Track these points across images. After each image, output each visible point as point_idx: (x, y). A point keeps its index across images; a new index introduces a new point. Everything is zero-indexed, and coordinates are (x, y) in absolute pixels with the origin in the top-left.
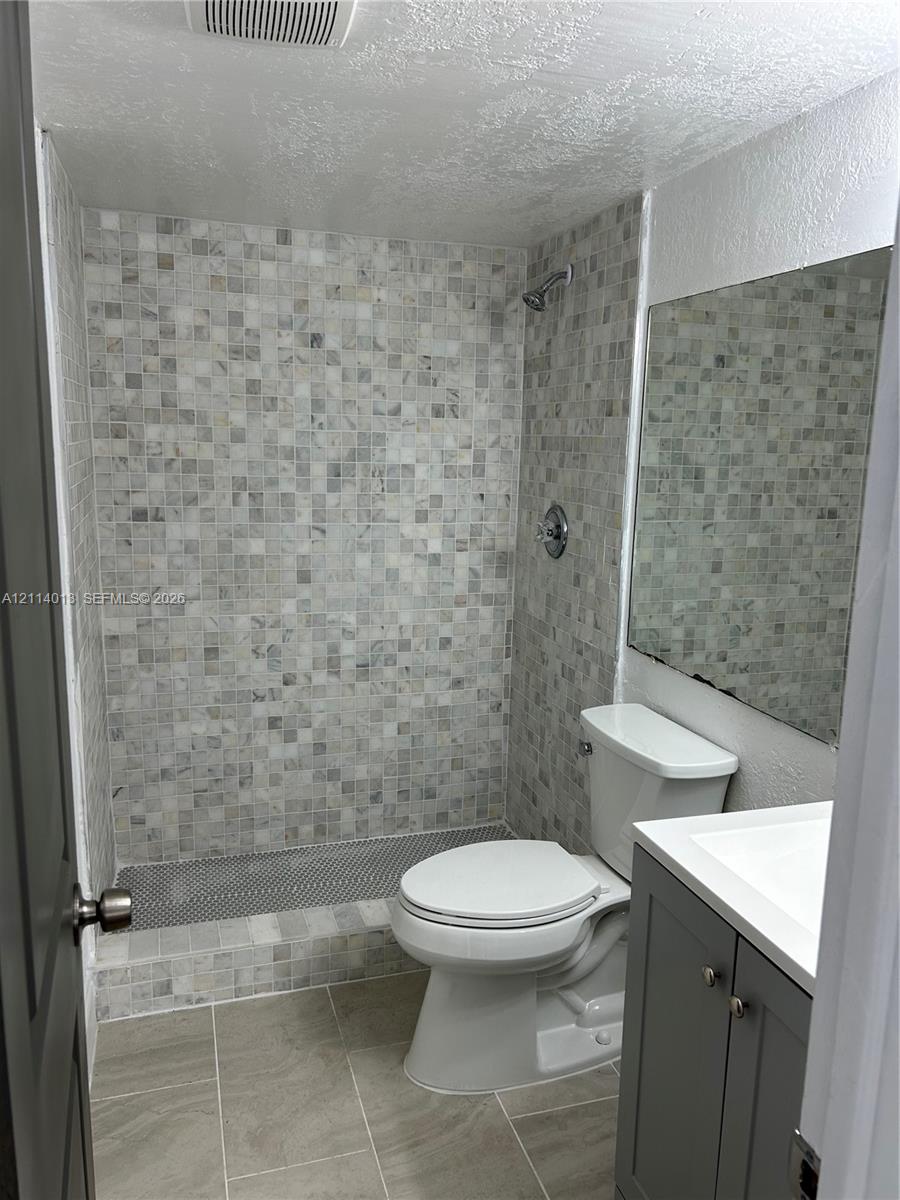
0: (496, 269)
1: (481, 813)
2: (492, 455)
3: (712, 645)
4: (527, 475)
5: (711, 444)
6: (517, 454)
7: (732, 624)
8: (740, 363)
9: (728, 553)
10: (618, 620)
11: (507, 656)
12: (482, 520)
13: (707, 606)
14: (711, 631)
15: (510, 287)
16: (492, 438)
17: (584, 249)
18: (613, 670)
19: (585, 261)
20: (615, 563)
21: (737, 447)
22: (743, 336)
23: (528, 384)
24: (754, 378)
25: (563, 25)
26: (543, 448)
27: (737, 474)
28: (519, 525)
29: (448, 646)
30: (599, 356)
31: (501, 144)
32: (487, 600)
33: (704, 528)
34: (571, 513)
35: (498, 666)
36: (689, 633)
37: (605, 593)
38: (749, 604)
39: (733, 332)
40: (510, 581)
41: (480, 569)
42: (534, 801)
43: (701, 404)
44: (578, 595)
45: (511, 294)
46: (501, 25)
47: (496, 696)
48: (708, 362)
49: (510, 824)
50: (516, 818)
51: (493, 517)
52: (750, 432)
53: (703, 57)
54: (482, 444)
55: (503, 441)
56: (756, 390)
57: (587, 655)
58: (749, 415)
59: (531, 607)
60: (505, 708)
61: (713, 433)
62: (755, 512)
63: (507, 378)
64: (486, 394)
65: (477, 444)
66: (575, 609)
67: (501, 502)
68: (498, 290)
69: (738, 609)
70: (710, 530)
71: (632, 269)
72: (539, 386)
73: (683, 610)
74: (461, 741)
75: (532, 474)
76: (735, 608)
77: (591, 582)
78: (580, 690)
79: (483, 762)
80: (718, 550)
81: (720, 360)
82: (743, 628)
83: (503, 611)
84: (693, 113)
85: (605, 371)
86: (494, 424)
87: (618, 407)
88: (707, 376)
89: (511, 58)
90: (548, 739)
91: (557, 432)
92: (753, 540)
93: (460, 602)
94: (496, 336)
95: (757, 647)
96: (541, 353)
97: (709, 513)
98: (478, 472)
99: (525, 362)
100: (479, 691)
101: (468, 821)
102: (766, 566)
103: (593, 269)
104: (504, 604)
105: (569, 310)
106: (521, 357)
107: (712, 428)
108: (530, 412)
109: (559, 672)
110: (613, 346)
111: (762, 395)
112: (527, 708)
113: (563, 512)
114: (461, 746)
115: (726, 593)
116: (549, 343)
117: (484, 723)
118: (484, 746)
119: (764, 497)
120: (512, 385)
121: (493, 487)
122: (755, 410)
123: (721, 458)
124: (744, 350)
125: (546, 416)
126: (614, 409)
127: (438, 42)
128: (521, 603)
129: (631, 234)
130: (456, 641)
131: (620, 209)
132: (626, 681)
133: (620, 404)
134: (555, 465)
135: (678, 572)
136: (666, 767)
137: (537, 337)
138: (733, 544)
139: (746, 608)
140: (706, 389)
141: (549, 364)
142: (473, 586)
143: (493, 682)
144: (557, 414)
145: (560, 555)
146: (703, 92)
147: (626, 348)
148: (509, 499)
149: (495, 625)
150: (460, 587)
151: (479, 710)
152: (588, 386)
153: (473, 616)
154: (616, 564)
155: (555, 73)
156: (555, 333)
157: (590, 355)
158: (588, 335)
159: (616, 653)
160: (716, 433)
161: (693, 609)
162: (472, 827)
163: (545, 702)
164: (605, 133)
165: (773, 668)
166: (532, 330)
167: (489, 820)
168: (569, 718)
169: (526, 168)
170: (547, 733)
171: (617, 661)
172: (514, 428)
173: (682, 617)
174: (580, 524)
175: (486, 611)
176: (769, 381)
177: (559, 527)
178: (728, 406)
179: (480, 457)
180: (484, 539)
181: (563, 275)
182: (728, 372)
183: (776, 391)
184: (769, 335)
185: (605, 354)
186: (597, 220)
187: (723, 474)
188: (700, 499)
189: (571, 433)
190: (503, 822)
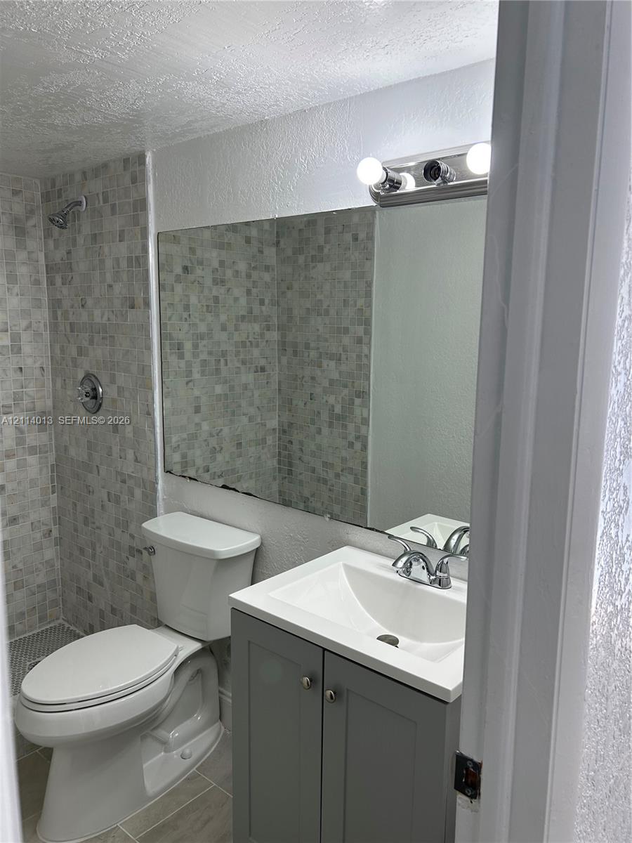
0: (15, 193)
1: (41, 619)
2: (25, 337)
3: (199, 462)
4: (58, 351)
5: (186, 326)
6: (47, 335)
7: (211, 446)
8: (199, 271)
9: (204, 399)
10: (156, 454)
11: (53, 493)
12: (22, 388)
13: (194, 437)
14: (198, 452)
15: (29, 207)
16: (24, 323)
17: (96, 186)
18: (155, 490)
19: (97, 194)
20: (149, 413)
21: (202, 328)
22: (199, 252)
23: (51, 282)
24: (208, 281)
25: (132, 34)
26: (72, 331)
27: (205, 346)
28: (54, 390)
29: (3, 492)
30: (118, 264)
31: (49, 104)
32: (33, 450)
33: (187, 383)
34: (104, 378)
35: (46, 501)
36: (184, 456)
37: (142, 435)
38: (220, 432)
39: (192, 250)
40: (50, 434)
41: (25, 427)
42: (90, 599)
43: (177, 299)
44: (118, 440)
45: (31, 213)
46: (85, 24)
47: (46, 525)
48: (178, 270)
49: (68, 622)
50: (73, 615)
51: (31, 385)
52: (209, 317)
53: (218, 75)
54: (17, 328)
55: (34, 325)
56: (211, 290)
57: (131, 483)
58: (207, 306)
59: (73, 452)
60: (55, 533)
61: (186, 319)
62: (218, 371)
63: (33, 279)
64: (16, 289)
65: (13, 328)
66: (116, 450)
67: (37, 372)
68: (18, 209)
69: (213, 436)
70: (191, 384)
71: (142, 204)
72: (63, 284)
73: (178, 441)
74: (20, 566)
75: (62, 350)
76: (212, 436)
77: (129, 429)
78: (126, 509)
79: (41, 579)
80: (197, 397)
81: (186, 269)
82: (218, 449)
83: (47, 458)
84: (198, 107)
85: (125, 277)
86: (25, 313)
87: (139, 301)
88: (178, 279)
89: (82, 47)
90: (98, 550)
91: (84, 318)
92: (219, 389)
93: (9, 455)
94: (21, 245)
95: (227, 460)
96: (62, 260)
97: (189, 373)
98: (15, 350)
99: (47, 266)
100: (32, 523)
101: (31, 627)
102: (227, 406)
103: (105, 201)
104: (47, 452)
105: (86, 229)
106: (42, 261)
107: (185, 315)
108: (55, 304)
109: (106, 498)
110: (130, 259)
111: (215, 293)
112: (76, 530)
113: (96, 378)
114: (21, 570)
115: (205, 427)
116: (69, 253)
117: (39, 548)
118: (40, 566)
119: (222, 361)
120: (37, 282)
121: (29, 361)
122: (211, 303)
123: (193, 336)
124: (201, 263)
125: (72, 307)
126: (136, 303)
127: (29, 25)
128: (62, 450)
129: (138, 179)
130: (9, 487)
131: (126, 161)
132: (165, 497)
133: (141, 301)
134: (85, 344)
135: (173, 415)
136: (218, 552)
137: (56, 247)
138: (207, 393)
139: (218, 435)
140: (179, 288)
141: (71, 268)
142: (20, 441)
143: (44, 515)
144: (83, 306)
145: (98, 410)
146: (209, 96)
147: (141, 261)
148: (43, 370)
149: (41, 470)
150: (9, 443)
151: (34, 539)
152: (110, 286)
153: (21, 465)
154: (150, 415)
155: (112, 64)
156: (74, 245)
157: (109, 263)
158: (106, 250)
159: (156, 478)
160: (188, 318)
161: (184, 439)
162: (35, 632)
163: (94, 523)
164: (133, 110)
165: (238, 473)
166: (51, 243)
167: (49, 623)
168: (118, 532)
169: (62, 123)
170: (98, 545)
171: (157, 484)
172: (42, 316)
173: (179, 445)
174: (115, 388)
175: (32, 460)
176: (217, 284)
177: (95, 389)
178: (193, 300)
179: (16, 338)
180: (26, 402)
181: (80, 203)
182: (191, 277)
183: (223, 290)
184: (215, 253)
185: (124, 264)
186: (105, 166)
187: (195, 346)
188: (183, 364)
189: (97, 320)
190: (61, 621)
